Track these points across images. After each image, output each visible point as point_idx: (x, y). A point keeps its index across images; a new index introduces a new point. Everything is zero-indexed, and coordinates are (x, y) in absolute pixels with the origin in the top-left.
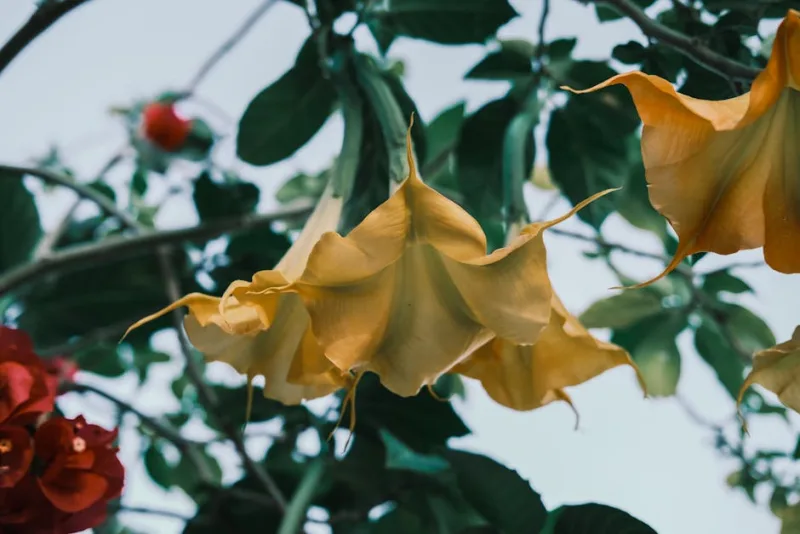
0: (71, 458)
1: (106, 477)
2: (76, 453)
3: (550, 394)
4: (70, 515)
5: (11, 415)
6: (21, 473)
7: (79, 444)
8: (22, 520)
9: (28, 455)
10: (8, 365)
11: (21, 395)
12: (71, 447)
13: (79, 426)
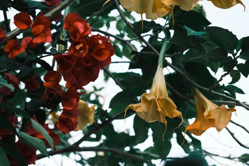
0: (99, 46)
1: (109, 50)
2: (100, 44)
3: (235, 2)
4: (102, 61)
5: (80, 37)
6: (87, 52)
7: (100, 42)
8: (89, 65)
9: (87, 47)
10: (76, 23)
11: (82, 31)
12: (99, 43)
13: (99, 37)
